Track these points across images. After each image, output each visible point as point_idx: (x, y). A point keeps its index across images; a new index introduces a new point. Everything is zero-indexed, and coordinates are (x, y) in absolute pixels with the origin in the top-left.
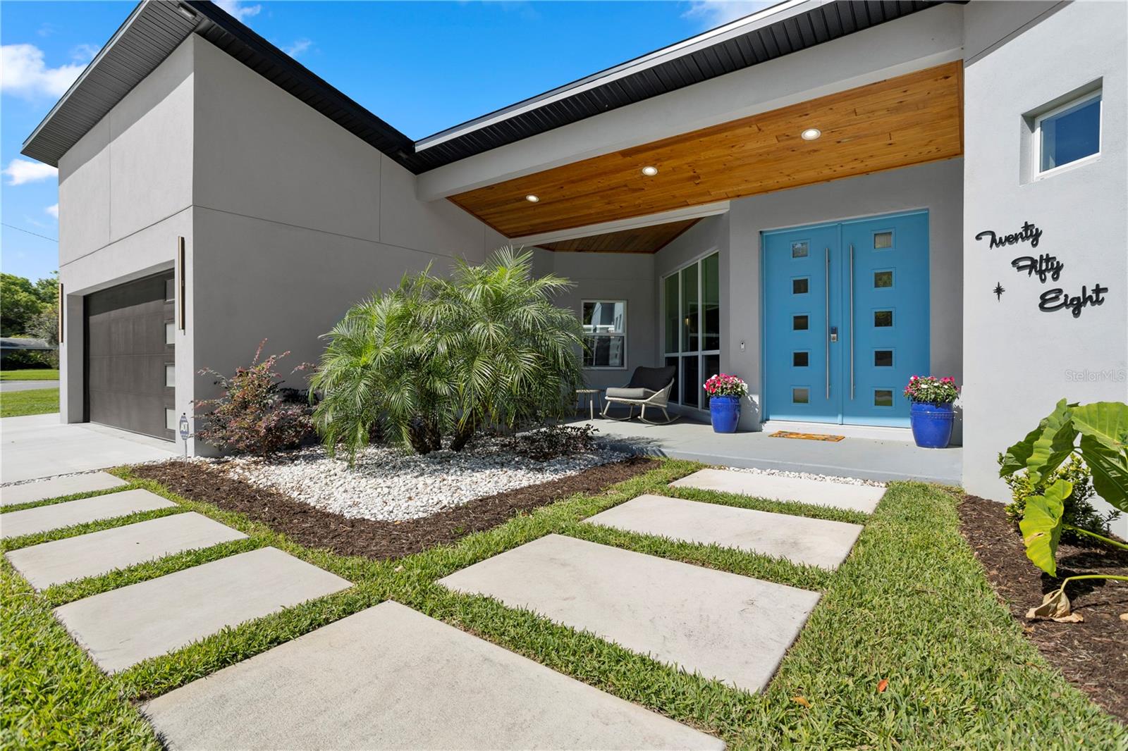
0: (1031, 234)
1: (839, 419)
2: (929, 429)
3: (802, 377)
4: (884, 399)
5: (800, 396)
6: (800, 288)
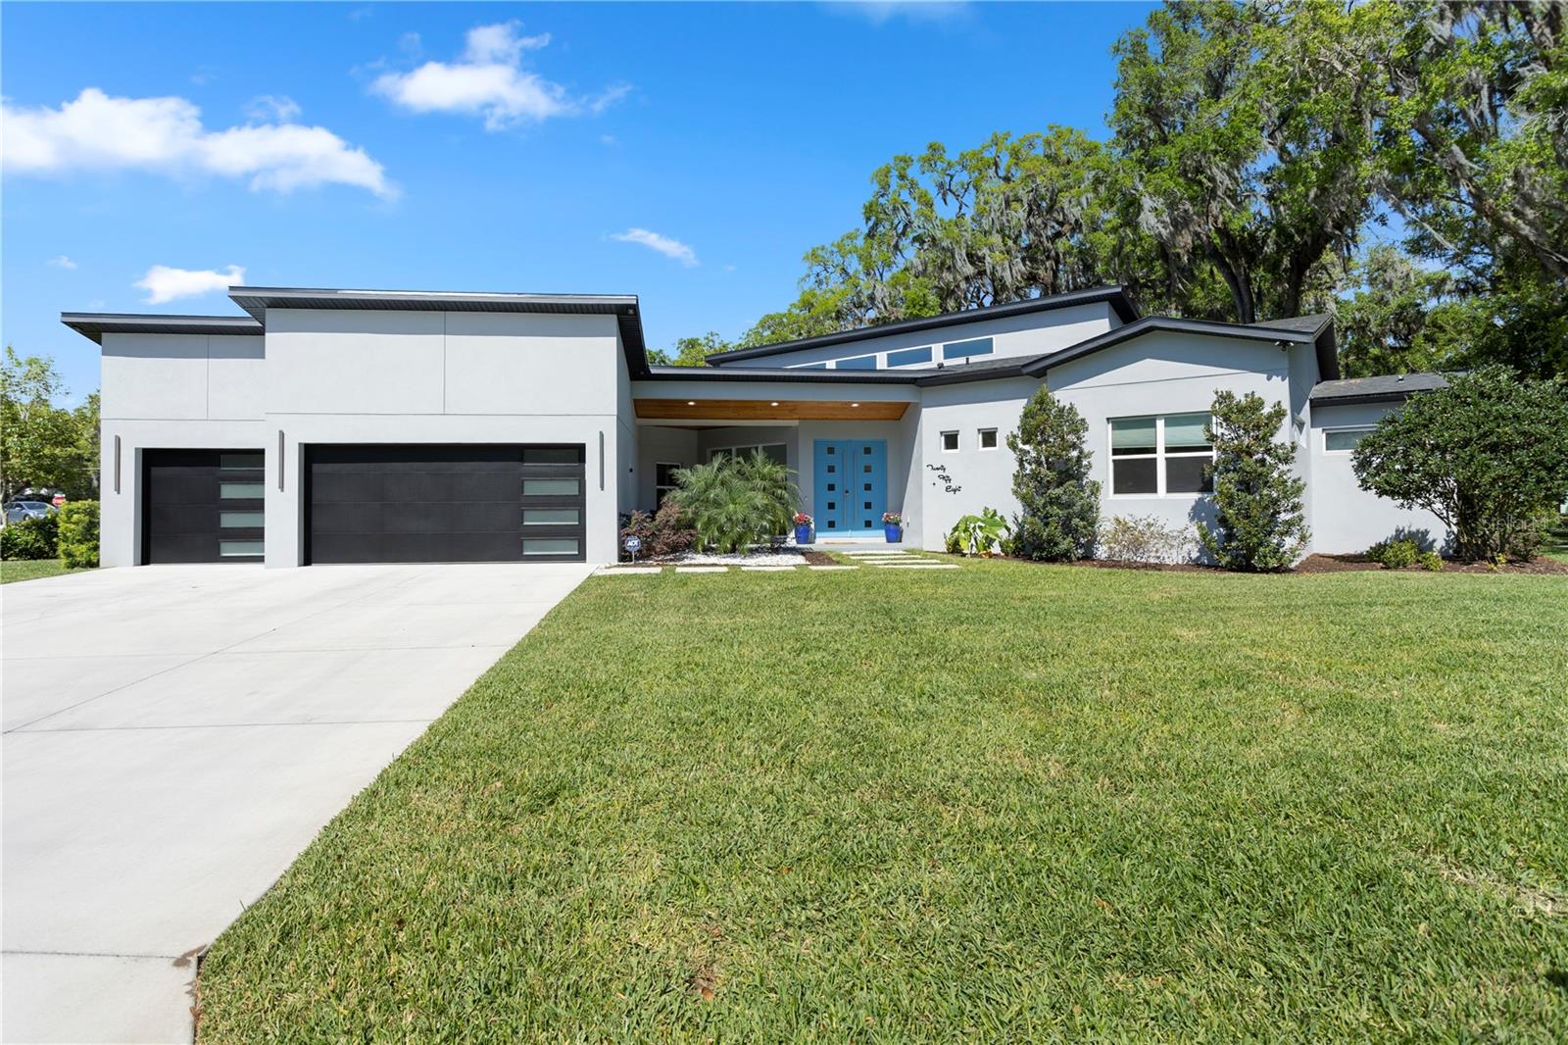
0: (943, 468)
1: (850, 534)
2: (893, 535)
3: (832, 515)
4: (868, 524)
5: (832, 525)
6: (831, 469)
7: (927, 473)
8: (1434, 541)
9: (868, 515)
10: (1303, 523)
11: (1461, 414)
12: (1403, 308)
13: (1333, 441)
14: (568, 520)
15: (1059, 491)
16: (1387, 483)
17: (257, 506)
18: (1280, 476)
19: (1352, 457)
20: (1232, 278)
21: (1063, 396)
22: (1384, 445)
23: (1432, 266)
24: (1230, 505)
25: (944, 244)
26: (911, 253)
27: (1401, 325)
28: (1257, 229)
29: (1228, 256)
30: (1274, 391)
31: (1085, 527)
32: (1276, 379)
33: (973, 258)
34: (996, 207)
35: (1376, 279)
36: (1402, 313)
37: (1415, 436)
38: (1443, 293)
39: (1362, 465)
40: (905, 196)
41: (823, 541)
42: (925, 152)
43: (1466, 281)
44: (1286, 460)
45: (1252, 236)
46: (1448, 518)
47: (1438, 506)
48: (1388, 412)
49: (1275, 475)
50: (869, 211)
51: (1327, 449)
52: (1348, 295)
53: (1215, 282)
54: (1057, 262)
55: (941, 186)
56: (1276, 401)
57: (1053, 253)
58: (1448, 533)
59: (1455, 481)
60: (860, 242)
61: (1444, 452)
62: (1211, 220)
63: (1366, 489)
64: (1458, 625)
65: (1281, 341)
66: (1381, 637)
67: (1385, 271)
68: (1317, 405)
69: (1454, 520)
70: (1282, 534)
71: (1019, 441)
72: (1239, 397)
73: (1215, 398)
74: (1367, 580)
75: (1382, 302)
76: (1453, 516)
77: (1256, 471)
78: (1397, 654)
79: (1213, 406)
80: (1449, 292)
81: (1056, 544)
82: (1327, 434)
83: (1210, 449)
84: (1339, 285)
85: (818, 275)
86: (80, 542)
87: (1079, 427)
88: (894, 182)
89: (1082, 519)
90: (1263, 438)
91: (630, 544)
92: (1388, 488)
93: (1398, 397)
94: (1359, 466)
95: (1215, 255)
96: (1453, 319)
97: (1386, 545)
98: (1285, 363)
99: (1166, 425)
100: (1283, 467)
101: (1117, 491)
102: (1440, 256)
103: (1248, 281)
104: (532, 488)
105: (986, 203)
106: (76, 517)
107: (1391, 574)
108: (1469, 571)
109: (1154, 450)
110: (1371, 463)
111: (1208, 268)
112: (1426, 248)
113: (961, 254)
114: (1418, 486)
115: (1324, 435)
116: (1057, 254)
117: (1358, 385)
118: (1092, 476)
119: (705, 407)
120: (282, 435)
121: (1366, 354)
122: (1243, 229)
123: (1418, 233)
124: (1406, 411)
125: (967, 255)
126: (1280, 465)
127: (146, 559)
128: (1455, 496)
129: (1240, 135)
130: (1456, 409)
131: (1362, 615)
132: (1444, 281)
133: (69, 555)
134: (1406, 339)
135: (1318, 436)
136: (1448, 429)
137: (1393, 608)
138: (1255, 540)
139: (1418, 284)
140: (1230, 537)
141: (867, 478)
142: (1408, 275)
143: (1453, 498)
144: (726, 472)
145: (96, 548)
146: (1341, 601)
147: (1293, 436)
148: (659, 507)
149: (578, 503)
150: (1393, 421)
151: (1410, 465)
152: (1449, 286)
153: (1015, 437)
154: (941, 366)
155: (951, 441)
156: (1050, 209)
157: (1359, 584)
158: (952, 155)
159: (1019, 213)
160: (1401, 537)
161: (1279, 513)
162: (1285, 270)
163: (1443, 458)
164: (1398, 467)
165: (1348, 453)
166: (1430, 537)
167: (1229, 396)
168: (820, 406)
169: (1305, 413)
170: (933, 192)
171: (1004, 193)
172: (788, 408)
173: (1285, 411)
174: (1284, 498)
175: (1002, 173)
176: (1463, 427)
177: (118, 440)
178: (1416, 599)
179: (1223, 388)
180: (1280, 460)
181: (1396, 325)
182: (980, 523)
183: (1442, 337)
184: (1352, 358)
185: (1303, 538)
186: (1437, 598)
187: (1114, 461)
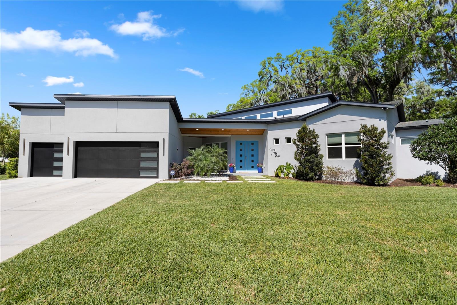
0: (274, 150)
1: (247, 170)
2: (260, 171)
3: (241, 164)
4: (253, 167)
5: (241, 167)
6: (241, 150)
7: (269, 151)
8: (440, 176)
9: (252, 164)
10: (392, 169)
11: (449, 132)
12: (427, 100)
13: (403, 141)
14: (153, 165)
15: (309, 157)
16: (423, 155)
17: (61, 160)
18: (383, 153)
19: (410, 147)
20: (371, 92)
21: (311, 127)
22: (421, 143)
23: (437, 87)
24: (366, 163)
25: (282, 83)
26: (272, 86)
27: (427, 106)
28: (378, 76)
29: (369, 84)
30: (381, 124)
31: (318, 169)
32: (382, 121)
33: (290, 87)
34: (297, 71)
35: (418, 91)
36: (427, 102)
37: (432, 140)
38: (441, 95)
39: (414, 150)
40: (270, 69)
41: (238, 173)
42: (276, 56)
43: (449, 92)
44: (386, 148)
45: (377, 78)
46: (445, 168)
47: (441, 163)
48: (423, 132)
49: (382, 153)
50: (260, 74)
51: (402, 144)
52: (410, 97)
53: (366, 93)
54: (317, 88)
55: (281, 66)
56: (382, 128)
57: (315, 85)
58: (446, 173)
59: (447, 155)
60: (258, 83)
61: (443, 146)
62: (364, 73)
63: (415, 158)
64: (452, 212)
65: (384, 108)
66: (420, 217)
67: (421, 89)
68: (397, 130)
69: (448, 169)
70: (385, 173)
71: (296, 141)
72: (369, 126)
73: (361, 127)
74: (415, 190)
75: (421, 99)
76: (447, 167)
77: (375, 151)
78: (427, 226)
79: (360, 130)
80: (443, 95)
81: (308, 175)
82: (402, 139)
83: (359, 144)
84: (406, 93)
85: (246, 93)
86: (13, 170)
87: (316, 136)
88: (267, 65)
89: (317, 167)
90: (377, 140)
91: (172, 173)
92: (423, 157)
93: (426, 127)
94: (412, 150)
95: (365, 84)
96: (445, 103)
97: (423, 177)
98: (385, 115)
99: (345, 136)
100: (385, 150)
101: (329, 157)
102: (440, 84)
103: (376, 92)
104: (143, 155)
105: (294, 70)
106: (12, 162)
107: (424, 187)
108: (454, 187)
109: (341, 144)
110: (417, 149)
111: (364, 89)
112: (435, 81)
113: (287, 86)
114: (434, 157)
115: (400, 140)
116: (317, 85)
117: (412, 123)
118: (321, 153)
119: (202, 131)
120: (69, 138)
121: (416, 115)
122: (374, 76)
123: (432, 77)
124: (429, 131)
125: (289, 86)
126: (384, 149)
127: (32, 175)
128: (448, 160)
129: (371, 45)
130: (447, 131)
131: (412, 206)
132: (441, 92)
133: (10, 174)
134: (429, 110)
135: (398, 140)
136: (444, 137)
137: (425, 203)
138: (375, 175)
139: (433, 93)
140: (366, 174)
141: (252, 153)
142: (429, 90)
143: (447, 161)
144: (205, 151)
145: (17, 172)
146: (405, 199)
147: (389, 140)
148: (182, 162)
149: (156, 160)
150: (424, 135)
151: (431, 150)
152: (443, 93)
153: (295, 140)
154: (276, 118)
155: (277, 141)
156: (314, 72)
157: (412, 192)
158: (284, 57)
159: (304, 73)
160: (429, 174)
161: (384, 166)
162: (388, 88)
163: (443, 147)
164: (426, 150)
165: (408, 146)
166: (439, 174)
167: (366, 126)
168: (237, 130)
169: (394, 133)
170: (278, 68)
171: (300, 67)
172: (227, 131)
173: (385, 131)
174: (385, 160)
175: (299, 61)
176: (450, 137)
177: (24, 140)
178: (434, 199)
179: (364, 124)
180: (383, 147)
181: (425, 106)
182: (285, 167)
183: (441, 109)
184: (411, 116)
185: (392, 174)
186: (442, 199)
187: (328, 148)
